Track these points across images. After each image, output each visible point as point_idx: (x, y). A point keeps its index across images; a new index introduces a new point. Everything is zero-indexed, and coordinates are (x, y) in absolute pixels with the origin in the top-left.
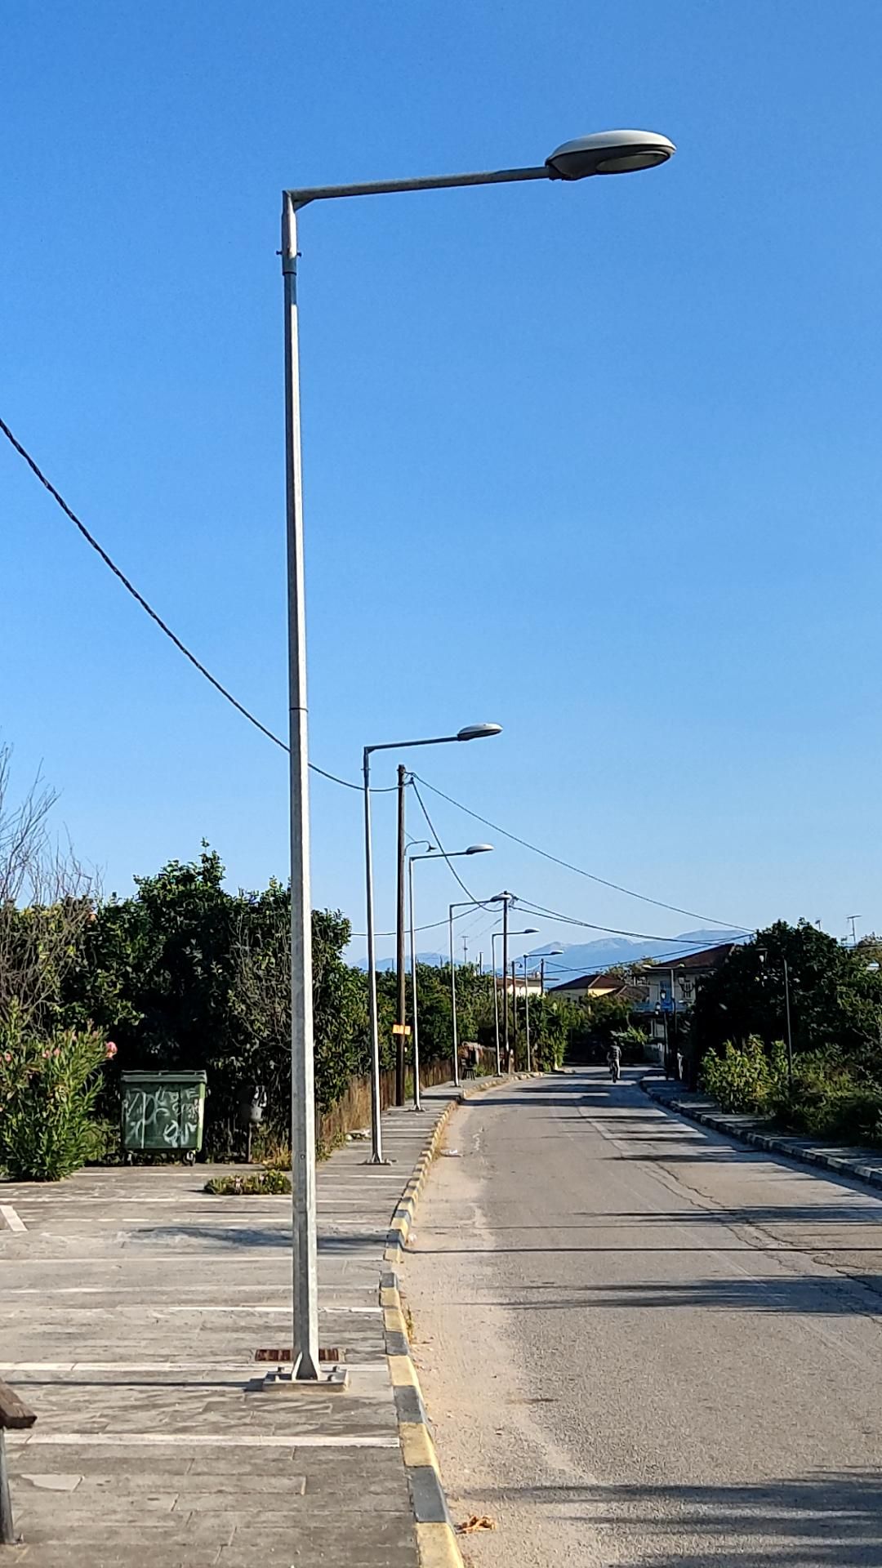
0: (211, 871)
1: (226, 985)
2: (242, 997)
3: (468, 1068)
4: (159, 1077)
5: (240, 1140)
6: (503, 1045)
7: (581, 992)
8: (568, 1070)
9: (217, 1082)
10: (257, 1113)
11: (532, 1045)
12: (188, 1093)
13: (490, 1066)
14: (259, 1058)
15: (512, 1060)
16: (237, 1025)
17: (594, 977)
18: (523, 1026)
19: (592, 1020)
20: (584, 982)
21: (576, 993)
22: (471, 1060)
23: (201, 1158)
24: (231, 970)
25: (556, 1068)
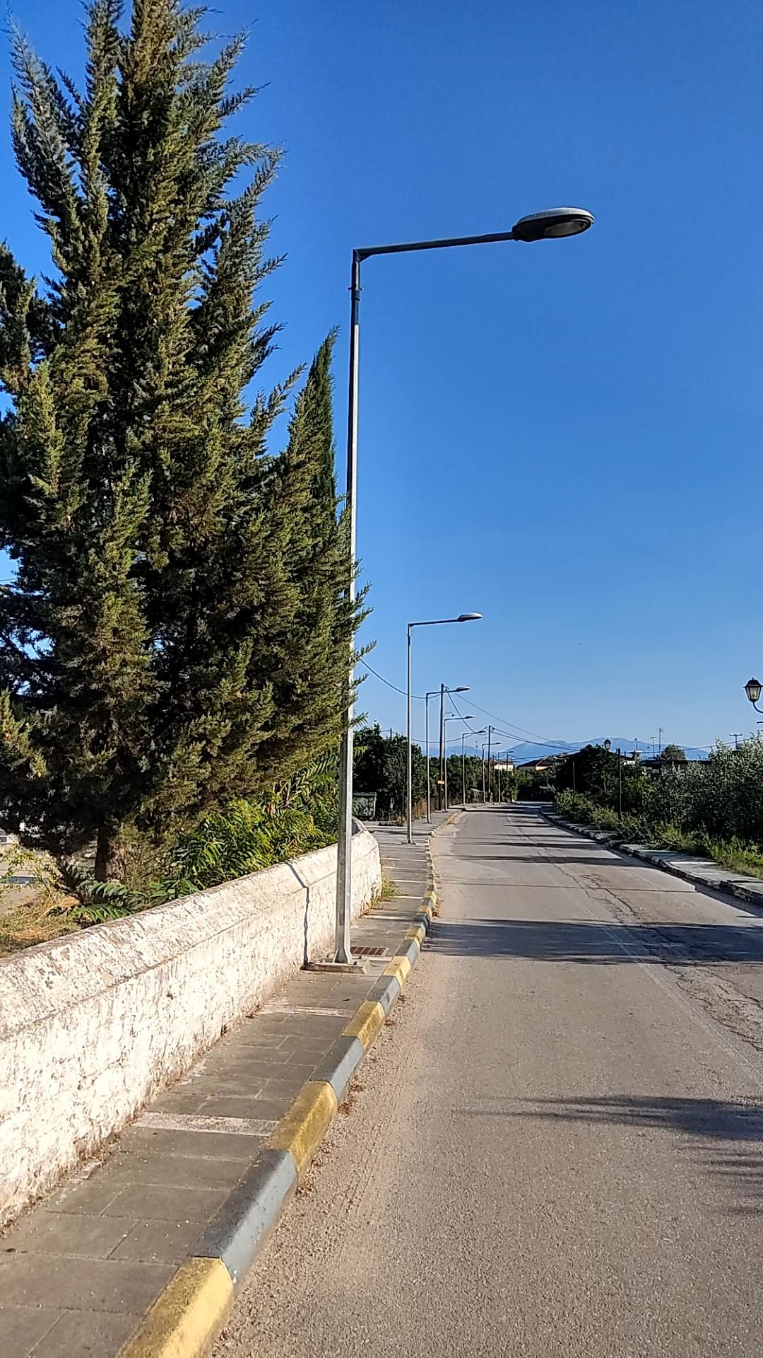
0: (377, 731)
1: (382, 766)
2: (387, 770)
3: (470, 799)
4: (362, 794)
5: (386, 815)
6: (487, 790)
7: (532, 768)
8: (519, 802)
9: (380, 796)
10: (392, 806)
11: (501, 791)
12: (371, 799)
13: (481, 799)
14: (392, 790)
15: (491, 797)
16: (386, 778)
17: (538, 761)
18: (497, 783)
19: (533, 780)
20: (534, 763)
21: (528, 768)
22: (472, 796)
23: (374, 820)
24: (385, 762)
25: (513, 801)
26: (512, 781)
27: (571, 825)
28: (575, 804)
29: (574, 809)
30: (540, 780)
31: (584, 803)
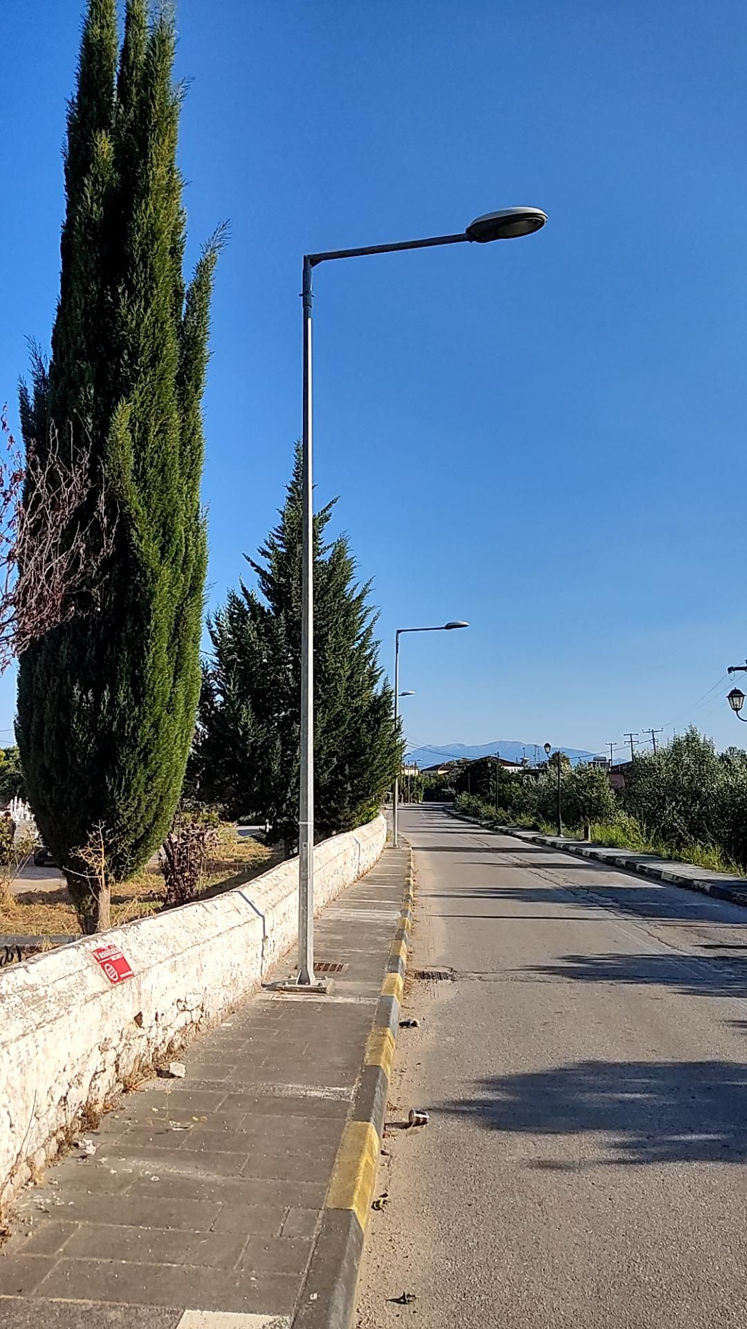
6: (399, 792)
7: (435, 772)
8: (425, 803)
11: (411, 794)
15: (403, 798)
19: (436, 784)
20: (437, 768)
21: (431, 772)
25: (420, 801)
26: (419, 785)
27: (467, 817)
28: (470, 803)
29: (469, 807)
30: (442, 784)
31: (476, 802)
